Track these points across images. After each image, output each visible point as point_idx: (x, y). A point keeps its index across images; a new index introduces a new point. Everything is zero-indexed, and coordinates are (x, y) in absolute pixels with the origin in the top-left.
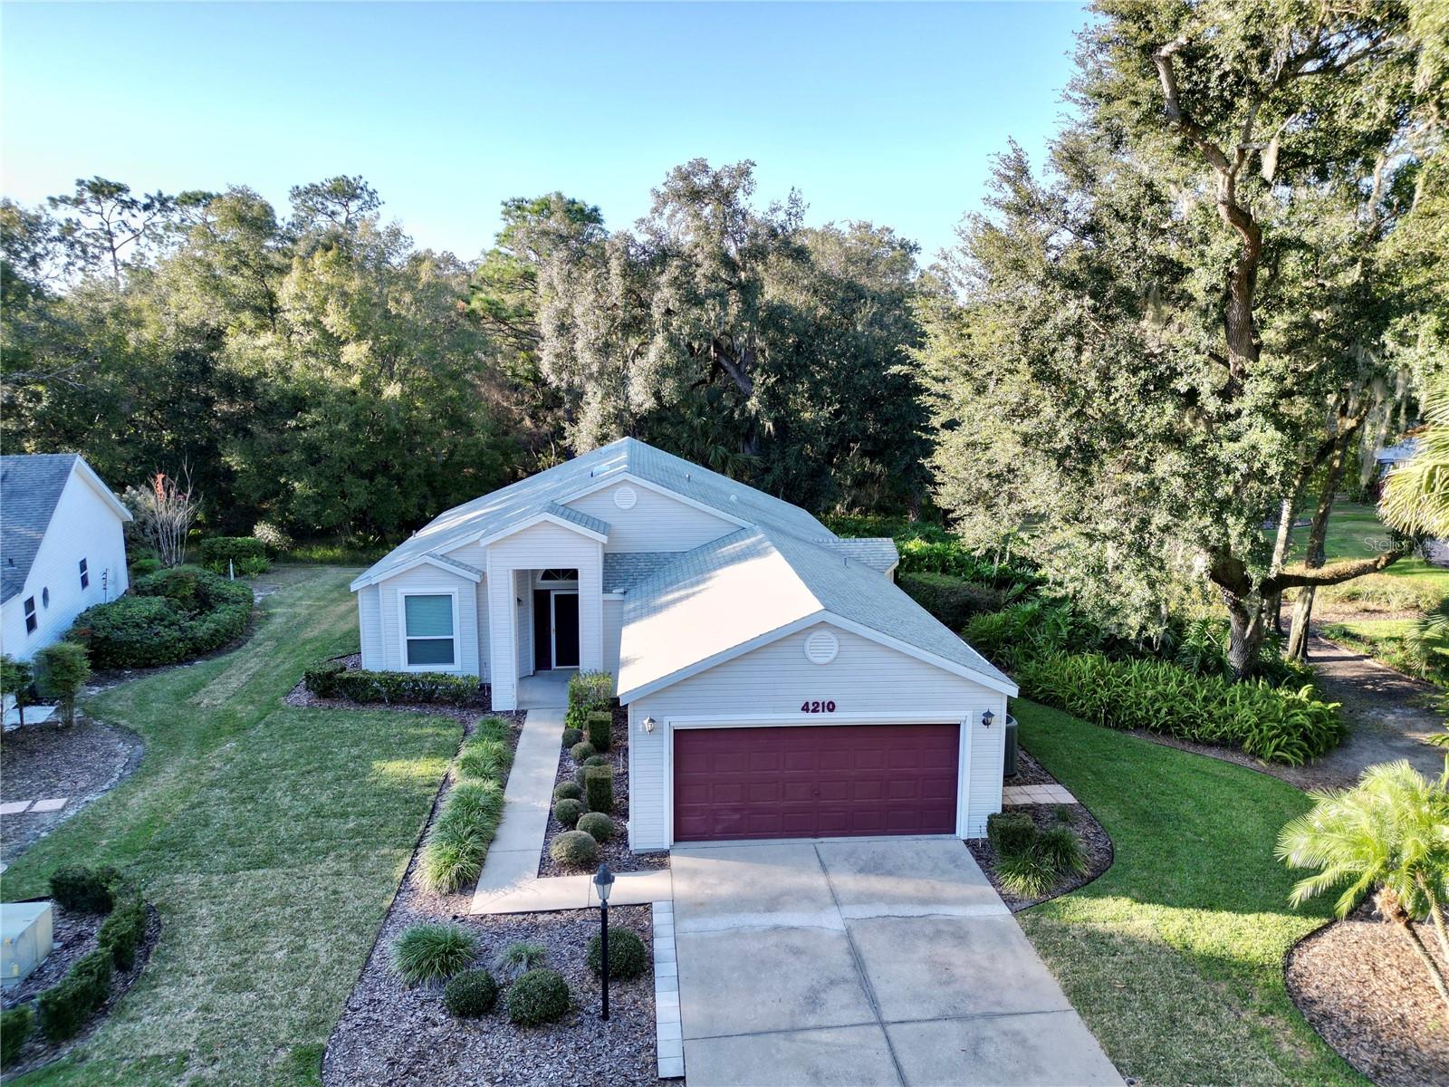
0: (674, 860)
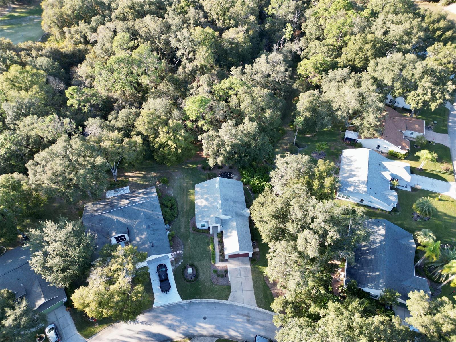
0: (229, 260)
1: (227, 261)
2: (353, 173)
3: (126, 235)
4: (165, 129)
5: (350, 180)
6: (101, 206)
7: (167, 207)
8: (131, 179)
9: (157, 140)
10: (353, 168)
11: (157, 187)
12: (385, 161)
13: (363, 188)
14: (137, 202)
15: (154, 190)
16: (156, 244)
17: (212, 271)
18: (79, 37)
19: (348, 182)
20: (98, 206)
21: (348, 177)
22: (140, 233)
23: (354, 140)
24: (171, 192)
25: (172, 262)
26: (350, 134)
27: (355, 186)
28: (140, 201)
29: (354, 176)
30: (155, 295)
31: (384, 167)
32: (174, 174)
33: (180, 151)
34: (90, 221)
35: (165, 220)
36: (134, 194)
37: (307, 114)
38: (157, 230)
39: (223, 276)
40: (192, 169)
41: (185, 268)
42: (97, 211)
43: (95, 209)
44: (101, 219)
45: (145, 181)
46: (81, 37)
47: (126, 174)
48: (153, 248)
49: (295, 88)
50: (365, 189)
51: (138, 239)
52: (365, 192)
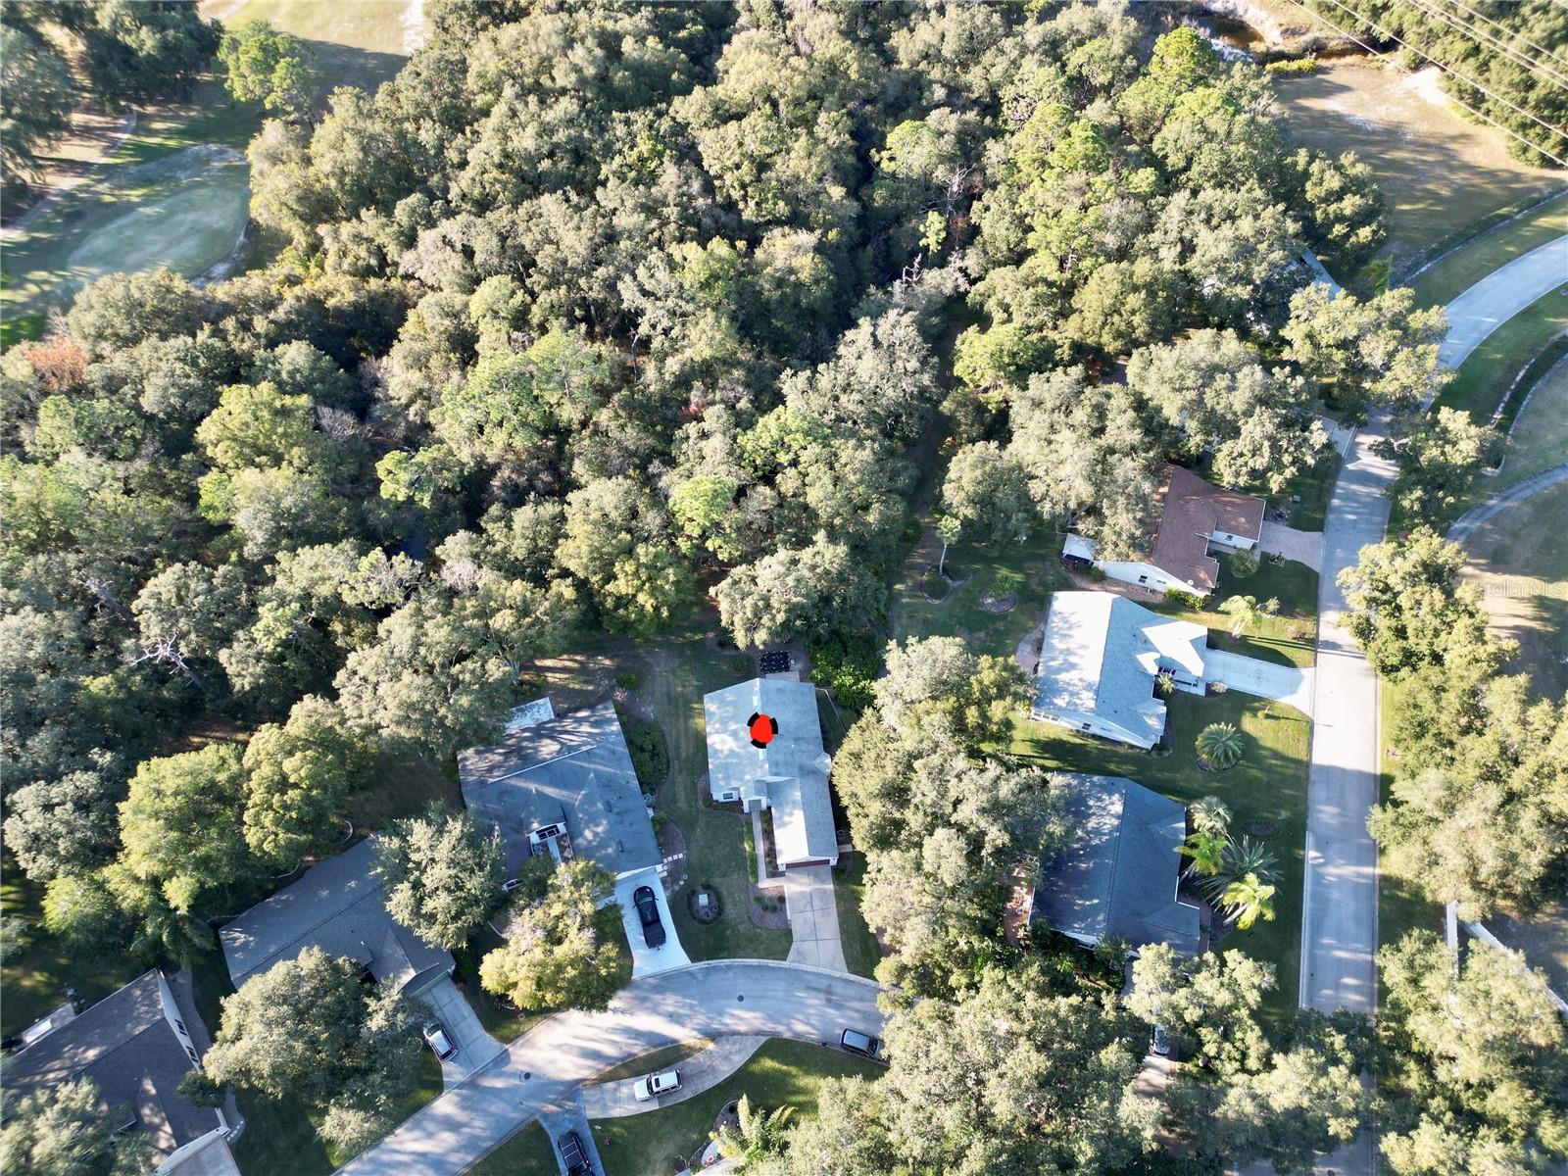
0: (787, 875)
1: (782, 874)
2: (1072, 659)
3: (561, 826)
4: (630, 567)
5: (1063, 677)
6: (498, 758)
7: (642, 750)
8: (551, 677)
9: (610, 587)
10: (1071, 644)
11: (615, 702)
12: (1150, 623)
13: (1088, 700)
14: (577, 748)
15: (611, 713)
16: (628, 845)
17: (751, 898)
18: (363, 254)
19: (1056, 681)
20: (490, 756)
21: (1059, 670)
22: (593, 820)
23: (1086, 561)
24: (649, 710)
25: (664, 881)
26: (1075, 547)
27: (1072, 694)
28: (585, 744)
29: (1073, 666)
30: (634, 954)
31: (1146, 641)
32: (649, 660)
33: (665, 613)
34: (480, 797)
35: (641, 784)
36: (568, 724)
37: (969, 512)
38: (627, 811)
39: (774, 909)
40: (693, 644)
41: (692, 895)
42: (490, 770)
43: (483, 765)
44: (503, 792)
45: (586, 682)
46: (369, 251)
47: (538, 663)
48: (623, 856)
49: (946, 412)
50: (1092, 704)
51: (588, 834)
52: (1091, 710)
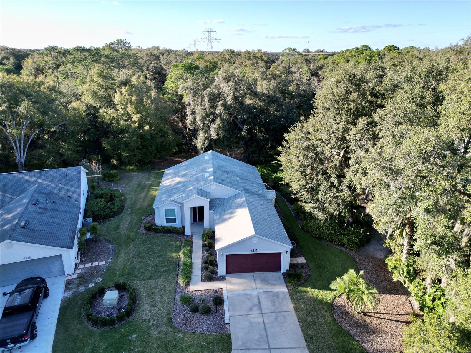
17: (178, 299)
24: (119, 189)
